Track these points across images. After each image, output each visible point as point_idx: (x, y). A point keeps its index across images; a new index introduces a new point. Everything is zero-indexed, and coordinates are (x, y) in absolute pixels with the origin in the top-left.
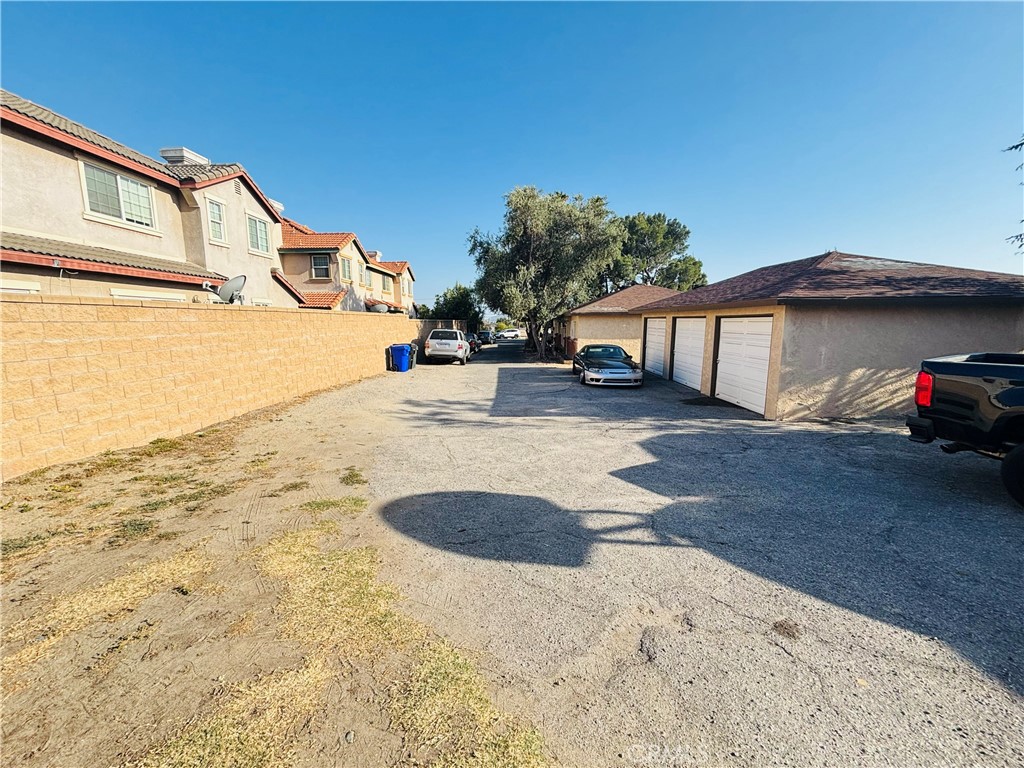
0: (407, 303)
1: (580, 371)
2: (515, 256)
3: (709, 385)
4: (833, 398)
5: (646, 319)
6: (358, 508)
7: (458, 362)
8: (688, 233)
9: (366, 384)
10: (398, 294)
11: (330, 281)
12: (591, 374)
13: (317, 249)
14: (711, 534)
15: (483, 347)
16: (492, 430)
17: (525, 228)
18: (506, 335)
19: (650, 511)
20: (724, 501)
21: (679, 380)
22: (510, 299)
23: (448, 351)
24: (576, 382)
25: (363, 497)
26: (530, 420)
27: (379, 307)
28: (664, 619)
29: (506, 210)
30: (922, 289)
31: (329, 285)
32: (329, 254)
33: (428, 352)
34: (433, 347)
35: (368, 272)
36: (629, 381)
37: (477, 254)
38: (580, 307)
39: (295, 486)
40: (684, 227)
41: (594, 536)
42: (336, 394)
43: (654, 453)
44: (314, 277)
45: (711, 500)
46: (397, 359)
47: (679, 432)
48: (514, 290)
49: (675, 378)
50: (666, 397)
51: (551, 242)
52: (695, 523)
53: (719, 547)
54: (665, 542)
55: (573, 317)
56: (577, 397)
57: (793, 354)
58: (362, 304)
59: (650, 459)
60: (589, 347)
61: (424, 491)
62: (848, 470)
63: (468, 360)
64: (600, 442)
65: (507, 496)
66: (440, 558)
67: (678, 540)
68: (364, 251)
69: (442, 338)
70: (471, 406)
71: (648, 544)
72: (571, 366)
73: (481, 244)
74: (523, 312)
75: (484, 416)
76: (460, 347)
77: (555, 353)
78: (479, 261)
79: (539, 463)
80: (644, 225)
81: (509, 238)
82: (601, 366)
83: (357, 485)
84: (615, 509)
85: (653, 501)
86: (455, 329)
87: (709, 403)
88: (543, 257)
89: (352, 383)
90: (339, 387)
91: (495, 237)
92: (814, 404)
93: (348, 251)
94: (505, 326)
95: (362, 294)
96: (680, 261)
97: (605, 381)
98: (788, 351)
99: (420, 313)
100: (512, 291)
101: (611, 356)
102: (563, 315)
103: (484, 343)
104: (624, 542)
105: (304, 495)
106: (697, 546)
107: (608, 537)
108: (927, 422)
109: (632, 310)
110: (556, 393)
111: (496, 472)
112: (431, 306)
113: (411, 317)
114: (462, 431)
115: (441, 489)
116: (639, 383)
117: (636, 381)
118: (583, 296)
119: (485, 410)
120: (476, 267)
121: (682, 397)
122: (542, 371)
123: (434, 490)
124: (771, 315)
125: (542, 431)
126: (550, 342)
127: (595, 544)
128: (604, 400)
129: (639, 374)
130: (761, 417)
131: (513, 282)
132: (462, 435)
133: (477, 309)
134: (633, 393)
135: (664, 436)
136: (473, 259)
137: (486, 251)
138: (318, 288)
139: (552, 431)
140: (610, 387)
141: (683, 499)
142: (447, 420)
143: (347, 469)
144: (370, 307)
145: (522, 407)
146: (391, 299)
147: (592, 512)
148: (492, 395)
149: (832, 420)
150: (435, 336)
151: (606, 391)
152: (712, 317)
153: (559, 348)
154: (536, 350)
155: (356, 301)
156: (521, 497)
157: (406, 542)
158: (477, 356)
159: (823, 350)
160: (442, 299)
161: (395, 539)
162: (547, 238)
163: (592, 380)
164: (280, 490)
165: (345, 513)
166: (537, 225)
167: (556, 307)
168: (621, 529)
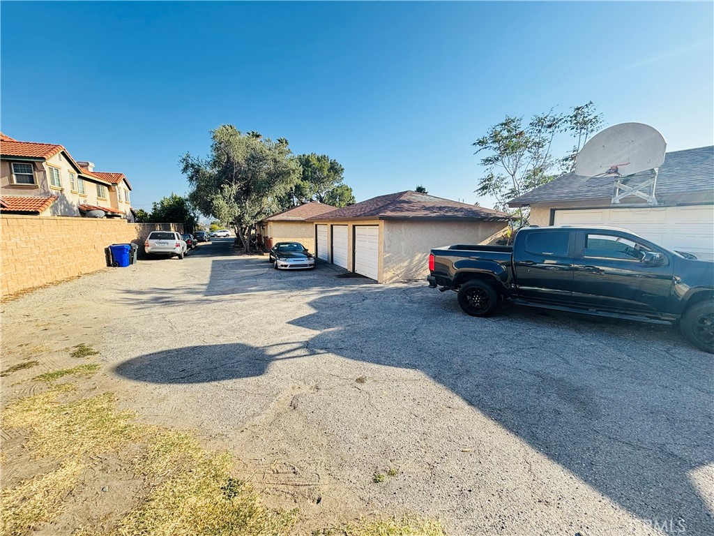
0: (124, 208)
1: (274, 260)
2: (222, 177)
3: (351, 266)
4: (409, 269)
5: (316, 225)
6: (92, 371)
7: (177, 257)
8: (343, 169)
9: (86, 279)
10: (114, 201)
11: (36, 187)
12: (281, 262)
13: (17, 157)
14: (337, 345)
15: (199, 244)
16: (206, 305)
17: (229, 157)
18: (219, 234)
19: (307, 340)
20: (347, 328)
21: (337, 264)
22: (219, 209)
23: (165, 248)
24: (271, 268)
25: (96, 363)
26: (236, 296)
27: (95, 212)
28: (305, 389)
29: (212, 142)
30: (442, 213)
31: (35, 191)
32: (33, 163)
33: (147, 250)
34: (152, 246)
35: (80, 181)
36: (306, 265)
37: (189, 173)
38: (274, 215)
39: (23, 366)
40: (341, 166)
41: (272, 358)
42: (53, 289)
43: (315, 308)
44: (15, 183)
45: (341, 328)
46: (117, 256)
47: (332, 294)
48: (221, 202)
49: (334, 262)
50: (328, 274)
51: (250, 169)
52: (330, 341)
53: (339, 351)
54: (313, 353)
55: (269, 223)
56: (271, 278)
57: (389, 247)
58: (76, 208)
59: (313, 311)
60: (279, 244)
61: (151, 352)
62: (407, 305)
63: (186, 255)
64: (284, 305)
65: (216, 345)
66: (165, 389)
67: (319, 351)
68: (75, 162)
69: (160, 238)
70: (188, 290)
71: (303, 356)
72: (269, 257)
73: (192, 166)
74: (230, 219)
75: (200, 296)
76: (178, 245)
77: (257, 248)
78: (191, 179)
79: (241, 323)
80: (315, 162)
81: (215, 164)
82: (288, 256)
83: (89, 356)
84: (287, 342)
85: (308, 334)
86: (173, 230)
87: (352, 276)
88: (243, 179)
89: (71, 279)
90: (57, 283)
91: (204, 161)
92: (400, 274)
93: (55, 161)
94: (218, 227)
95: (75, 201)
96: (338, 187)
97: (291, 266)
98: (387, 245)
99: (138, 217)
100: (219, 202)
101: (295, 250)
102: (261, 221)
103: (199, 241)
104: (290, 358)
105: (36, 371)
106: (328, 352)
107: (281, 357)
108: (433, 278)
109: (308, 219)
110: (256, 276)
111: (209, 332)
112: (149, 211)
113: (129, 221)
114: (181, 308)
115: (164, 348)
116: (312, 267)
117: (310, 265)
118: (275, 207)
119: (201, 292)
120: (188, 183)
121: (337, 274)
122: (247, 261)
123: (160, 350)
124: (378, 225)
125: (244, 302)
126: (254, 240)
127: (273, 362)
128: (290, 279)
129: (312, 261)
130: (376, 282)
131: (220, 196)
132: (181, 311)
133: (192, 215)
134: (309, 273)
135: (322, 297)
136: (185, 176)
137: (197, 171)
138: (21, 193)
139: (252, 302)
140: (294, 270)
141: (326, 330)
142: (168, 301)
143: (76, 347)
144: (85, 212)
145: (230, 288)
146: (107, 205)
147: (273, 345)
148: (207, 281)
149: (409, 281)
150: (154, 237)
151: (291, 273)
152: (351, 225)
153: (260, 245)
154: (243, 246)
155: (68, 206)
156: (227, 345)
157: (138, 384)
158: (194, 251)
159: (403, 243)
160: (159, 206)
161: (129, 385)
162: (246, 166)
163: (282, 266)
164: (7, 371)
165: (80, 376)
166: (237, 156)
167: (257, 215)
168: (288, 351)
